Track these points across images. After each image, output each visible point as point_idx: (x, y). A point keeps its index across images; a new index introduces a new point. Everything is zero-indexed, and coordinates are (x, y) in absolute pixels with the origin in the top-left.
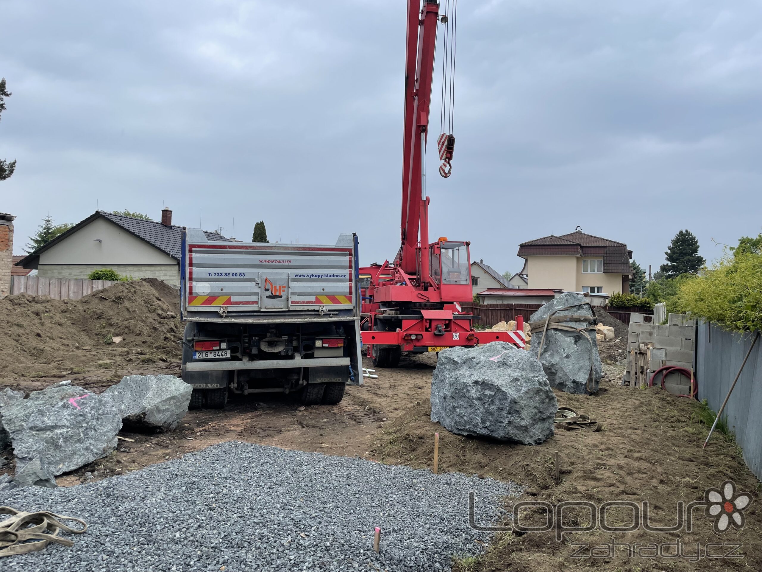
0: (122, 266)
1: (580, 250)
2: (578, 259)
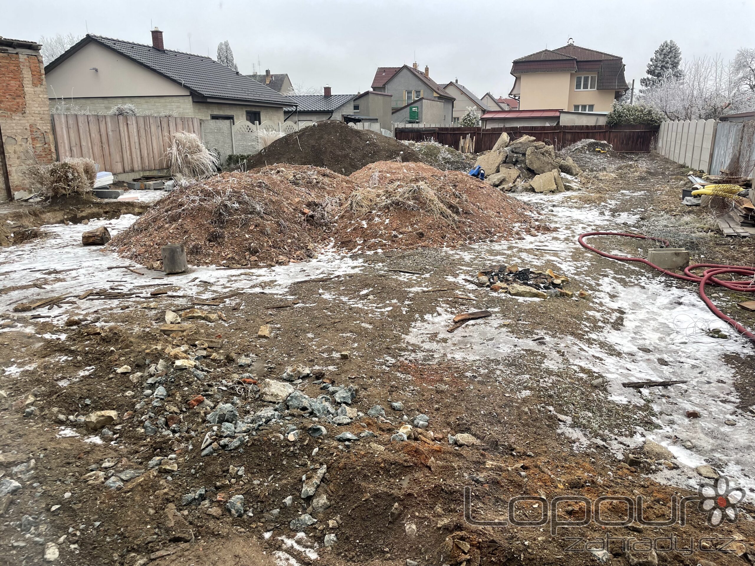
0: (127, 99)
1: (576, 66)
2: (572, 75)
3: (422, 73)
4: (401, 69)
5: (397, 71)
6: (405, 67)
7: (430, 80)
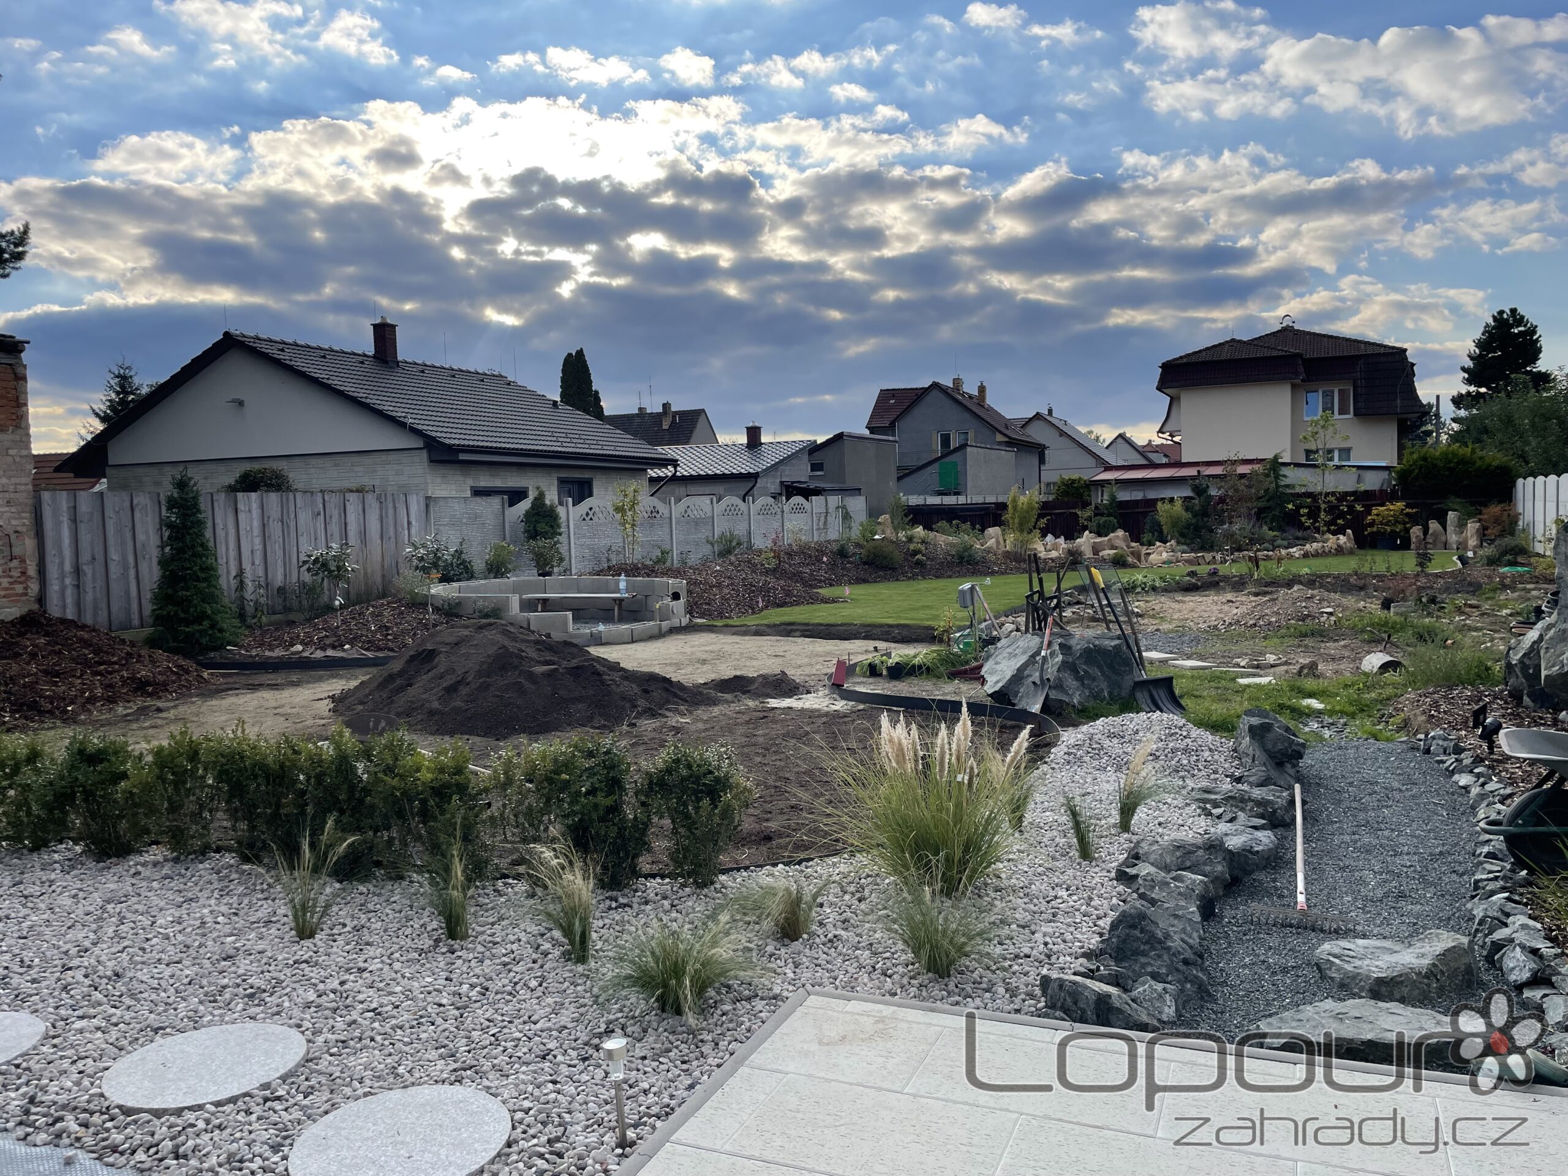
0: (298, 459)
1: (1301, 368)
2: (1294, 387)
3: (971, 397)
4: (925, 391)
5: (917, 396)
6: (935, 386)
7: (990, 409)
